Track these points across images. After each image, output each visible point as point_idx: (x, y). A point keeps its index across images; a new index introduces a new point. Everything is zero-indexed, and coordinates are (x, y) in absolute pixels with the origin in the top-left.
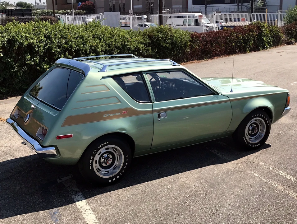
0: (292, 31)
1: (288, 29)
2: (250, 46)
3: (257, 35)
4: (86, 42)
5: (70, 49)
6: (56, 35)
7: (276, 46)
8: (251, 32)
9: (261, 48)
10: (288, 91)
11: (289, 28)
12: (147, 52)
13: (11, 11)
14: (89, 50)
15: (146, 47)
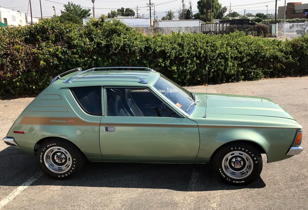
4: (216, 50)
5: (198, 55)
12: (287, 60)
13: (233, 21)
14: (218, 56)
15: (287, 55)
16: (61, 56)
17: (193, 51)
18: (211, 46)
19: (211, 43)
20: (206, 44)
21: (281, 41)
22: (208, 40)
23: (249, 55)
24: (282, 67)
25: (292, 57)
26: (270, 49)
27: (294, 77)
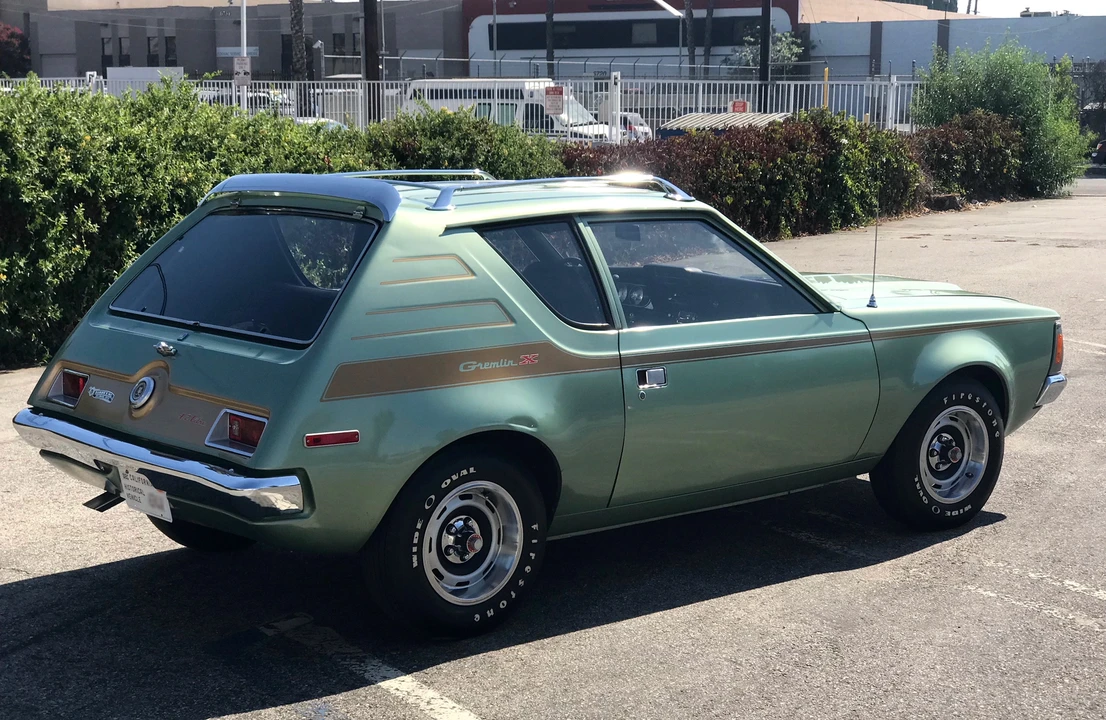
0: (951, 152)
1: (935, 146)
2: (794, 211)
3: (819, 165)
4: (152, 166)
5: (91, 192)
6: (30, 132)
7: (890, 215)
8: (792, 149)
9: (836, 220)
10: (1058, 316)
11: (940, 142)
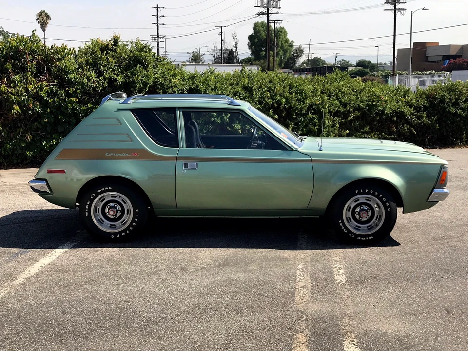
4: (304, 99)
10: (446, 163)
12: (418, 119)
13: (319, 69)
14: (308, 110)
15: (418, 112)
16: (47, 98)
17: (268, 99)
18: (297, 93)
19: (297, 87)
20: (289, 89)
21: (408, 90)
22: (291, 83)
23: (359, 109)
24: (411, 131)
25: (428, 116)
26: (391, 101)
27: (430, 149)
